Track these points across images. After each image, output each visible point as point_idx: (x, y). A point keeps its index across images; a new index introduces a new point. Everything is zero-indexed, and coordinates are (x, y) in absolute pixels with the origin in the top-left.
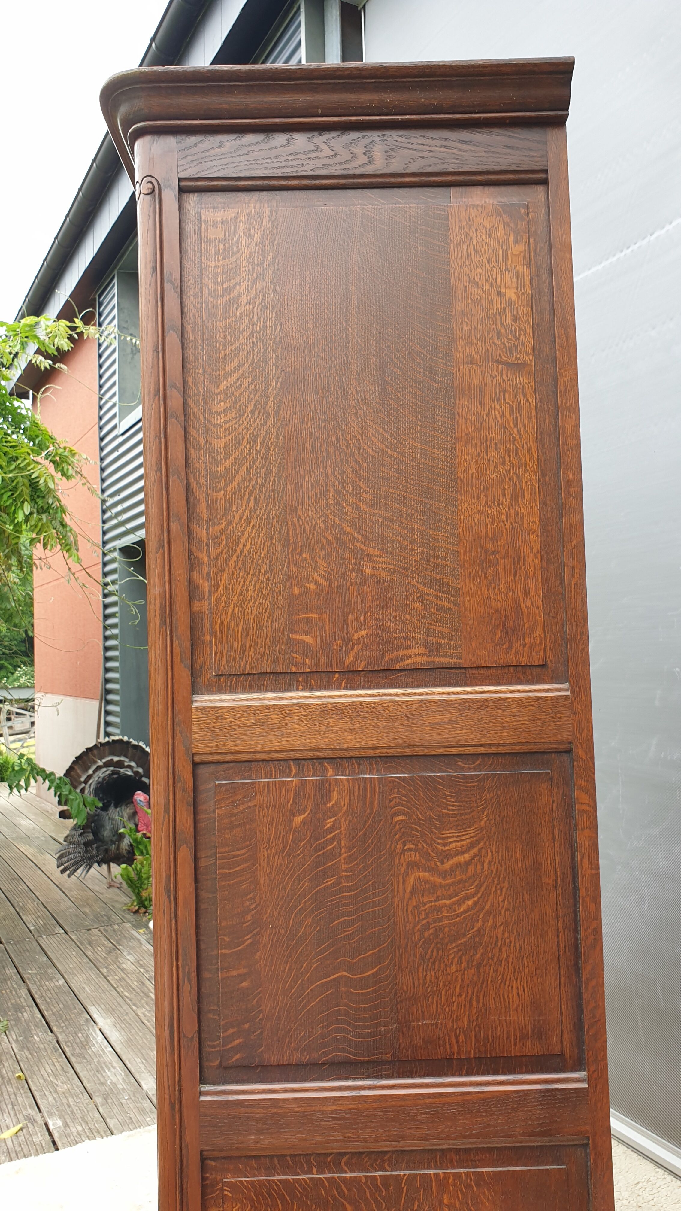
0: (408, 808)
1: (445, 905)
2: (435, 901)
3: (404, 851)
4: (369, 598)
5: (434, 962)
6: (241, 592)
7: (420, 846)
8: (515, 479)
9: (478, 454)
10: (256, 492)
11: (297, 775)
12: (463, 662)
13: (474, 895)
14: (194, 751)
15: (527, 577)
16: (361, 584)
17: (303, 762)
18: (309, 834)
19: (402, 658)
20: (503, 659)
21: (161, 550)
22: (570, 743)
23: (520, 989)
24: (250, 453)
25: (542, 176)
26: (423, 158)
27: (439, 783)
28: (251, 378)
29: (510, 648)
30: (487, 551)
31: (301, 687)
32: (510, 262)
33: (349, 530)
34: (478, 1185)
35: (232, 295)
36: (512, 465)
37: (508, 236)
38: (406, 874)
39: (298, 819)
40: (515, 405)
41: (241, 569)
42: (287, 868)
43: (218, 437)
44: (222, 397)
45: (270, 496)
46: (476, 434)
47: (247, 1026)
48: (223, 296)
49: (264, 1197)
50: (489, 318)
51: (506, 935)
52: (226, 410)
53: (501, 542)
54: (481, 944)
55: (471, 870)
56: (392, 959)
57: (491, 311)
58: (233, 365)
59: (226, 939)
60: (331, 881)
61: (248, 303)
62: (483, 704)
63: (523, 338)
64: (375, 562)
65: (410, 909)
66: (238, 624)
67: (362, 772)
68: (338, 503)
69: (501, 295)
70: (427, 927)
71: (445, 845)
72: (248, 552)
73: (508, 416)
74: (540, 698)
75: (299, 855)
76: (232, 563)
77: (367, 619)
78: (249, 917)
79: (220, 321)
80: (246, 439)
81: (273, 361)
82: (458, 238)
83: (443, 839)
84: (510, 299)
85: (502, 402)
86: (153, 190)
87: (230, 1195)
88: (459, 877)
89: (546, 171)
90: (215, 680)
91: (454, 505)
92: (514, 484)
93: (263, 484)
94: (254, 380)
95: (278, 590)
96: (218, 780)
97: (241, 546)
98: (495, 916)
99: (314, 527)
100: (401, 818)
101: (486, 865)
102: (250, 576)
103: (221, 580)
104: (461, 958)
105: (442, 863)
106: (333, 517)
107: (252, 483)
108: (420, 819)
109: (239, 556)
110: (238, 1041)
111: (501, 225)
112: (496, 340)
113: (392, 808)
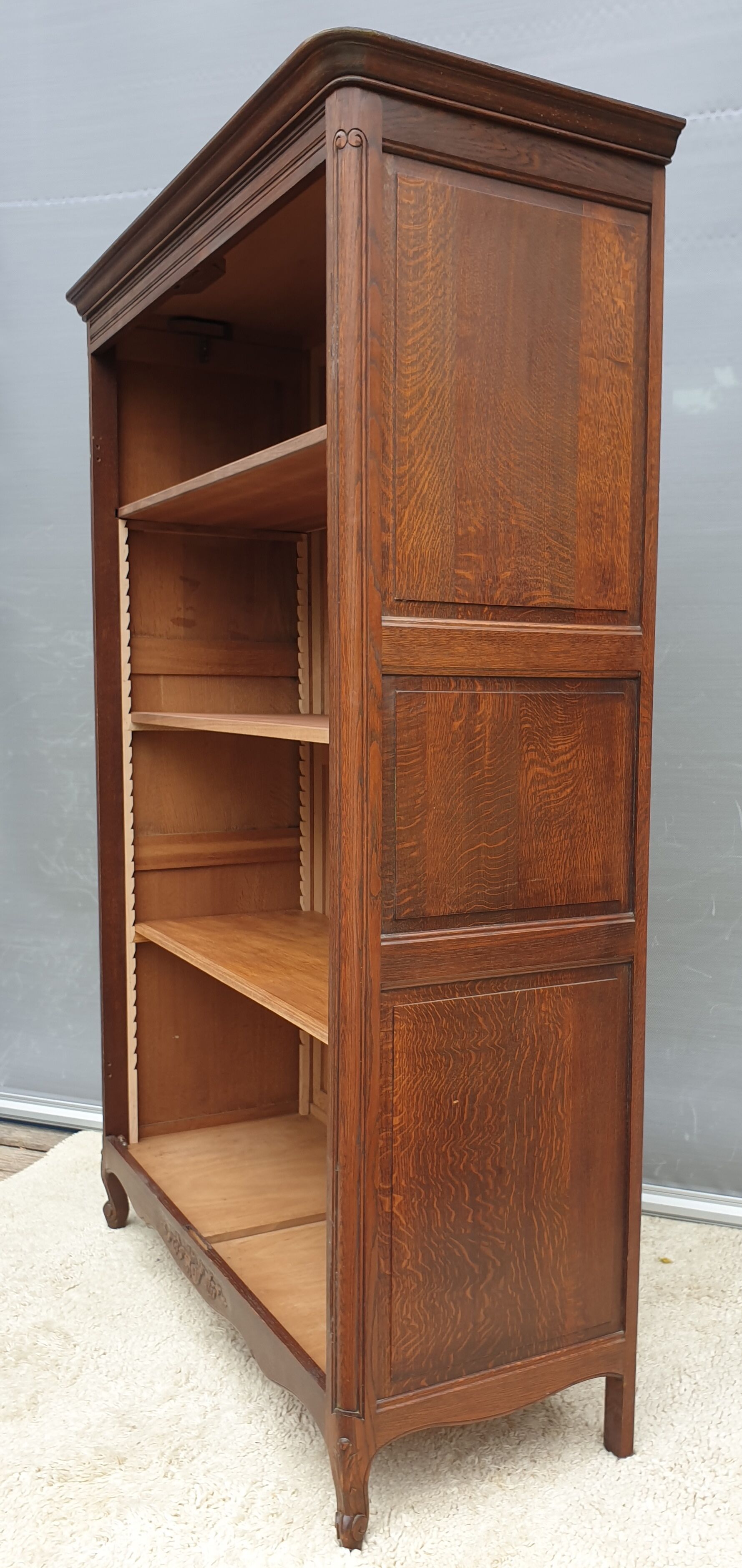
0: (532, 718)
1: (553, 793)
2: (546, 789)
3: (528, 751)
4: (513, 545)
5: (544, 834)
6: (419, 528)
7: (538, 747)
8: (616, 458)
9: (593, 433)
10: (433, 440)
11: (455, 689)
12: (575, 605)
13: (571, 785)
14: (383, 663)
15: (620, 539)
16: (508, 531)
17: (460, 678)
18: (463, 736)
19: (534, 598)
20: (601, 604)
21: (359, 483)
22: (639, 671)
23: (597, 854)
24: (429, 405)
25: (647, 207)
26: (568, 169)
27: (554, 700)
28: (433, 338)
29: (606, 596)
30: (595, 514)
31: (460, 616)
32: (621, 276)
33: (501, 483)
34: (564, 996)
35: (420, 259)
36: (615, 446)
37: (621, 253)
38: (528, 768)
39: (457, 724)
40: (619, 398)
41: (419, 508)
42: (447, 762)
43: (406, 387)
44: (410, 351)
45: (444, 445)
46: (593, 416)
47: (415, 887)
48: (413, 258)
49: (422, 1016)
50: (605, 320)
51: (590, 814)
52: (413, 364)
53: (605, 509)
54: (574, 821)
55: (571, 766)
56: (516, 833)
57: (607, 315)
58: (420, 323)
59: (402, 818)
60: (478, 773)
61: (433, 269)
62: (587, 639)
63: (627, 341)
64: (518, 514)
65: (530, 794)
66: (416, 556)
67: (501, 689)
68: (494, 459)
69: (615, 303)
70: (539, 809)
71: (554, 747)
72: (426, 494)
73: (614, 405)
74: (624, 636)
75: (456, 752)
76: (412, 502)
77: (510, 562)
78: (419, 801)
79: (410, 281)
80: (427, 392)
81: (449, 326)
82: (587, 247)
83: (554, 742)
84: (620, 306)
85: (610, 393)
86: (361, 145)
87: (399, 1017)
88: (562, 772)
89: (650, 205)
90: (396, 604)
91: (575, 473)
92: (616, 462)
93: (438, 434)
94: (435, 340)
95: (447, 529)
96: (397, 689)
97: (420, 486)
98: (584, 801)
99: (476, 477)
100: (527, 726)
101: (580, 763)
102: (426, 515)
103: (404, 515)
104: (561, 831)
105: (552, 761)
106: (490, 471)
107: (431, 432)
108: (539, 727)
109: (419, 496)
110: (408, 899)
111: (617, 244)
112: (609, 339)
113: (521, 718)
